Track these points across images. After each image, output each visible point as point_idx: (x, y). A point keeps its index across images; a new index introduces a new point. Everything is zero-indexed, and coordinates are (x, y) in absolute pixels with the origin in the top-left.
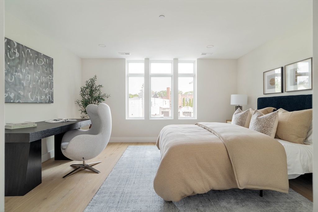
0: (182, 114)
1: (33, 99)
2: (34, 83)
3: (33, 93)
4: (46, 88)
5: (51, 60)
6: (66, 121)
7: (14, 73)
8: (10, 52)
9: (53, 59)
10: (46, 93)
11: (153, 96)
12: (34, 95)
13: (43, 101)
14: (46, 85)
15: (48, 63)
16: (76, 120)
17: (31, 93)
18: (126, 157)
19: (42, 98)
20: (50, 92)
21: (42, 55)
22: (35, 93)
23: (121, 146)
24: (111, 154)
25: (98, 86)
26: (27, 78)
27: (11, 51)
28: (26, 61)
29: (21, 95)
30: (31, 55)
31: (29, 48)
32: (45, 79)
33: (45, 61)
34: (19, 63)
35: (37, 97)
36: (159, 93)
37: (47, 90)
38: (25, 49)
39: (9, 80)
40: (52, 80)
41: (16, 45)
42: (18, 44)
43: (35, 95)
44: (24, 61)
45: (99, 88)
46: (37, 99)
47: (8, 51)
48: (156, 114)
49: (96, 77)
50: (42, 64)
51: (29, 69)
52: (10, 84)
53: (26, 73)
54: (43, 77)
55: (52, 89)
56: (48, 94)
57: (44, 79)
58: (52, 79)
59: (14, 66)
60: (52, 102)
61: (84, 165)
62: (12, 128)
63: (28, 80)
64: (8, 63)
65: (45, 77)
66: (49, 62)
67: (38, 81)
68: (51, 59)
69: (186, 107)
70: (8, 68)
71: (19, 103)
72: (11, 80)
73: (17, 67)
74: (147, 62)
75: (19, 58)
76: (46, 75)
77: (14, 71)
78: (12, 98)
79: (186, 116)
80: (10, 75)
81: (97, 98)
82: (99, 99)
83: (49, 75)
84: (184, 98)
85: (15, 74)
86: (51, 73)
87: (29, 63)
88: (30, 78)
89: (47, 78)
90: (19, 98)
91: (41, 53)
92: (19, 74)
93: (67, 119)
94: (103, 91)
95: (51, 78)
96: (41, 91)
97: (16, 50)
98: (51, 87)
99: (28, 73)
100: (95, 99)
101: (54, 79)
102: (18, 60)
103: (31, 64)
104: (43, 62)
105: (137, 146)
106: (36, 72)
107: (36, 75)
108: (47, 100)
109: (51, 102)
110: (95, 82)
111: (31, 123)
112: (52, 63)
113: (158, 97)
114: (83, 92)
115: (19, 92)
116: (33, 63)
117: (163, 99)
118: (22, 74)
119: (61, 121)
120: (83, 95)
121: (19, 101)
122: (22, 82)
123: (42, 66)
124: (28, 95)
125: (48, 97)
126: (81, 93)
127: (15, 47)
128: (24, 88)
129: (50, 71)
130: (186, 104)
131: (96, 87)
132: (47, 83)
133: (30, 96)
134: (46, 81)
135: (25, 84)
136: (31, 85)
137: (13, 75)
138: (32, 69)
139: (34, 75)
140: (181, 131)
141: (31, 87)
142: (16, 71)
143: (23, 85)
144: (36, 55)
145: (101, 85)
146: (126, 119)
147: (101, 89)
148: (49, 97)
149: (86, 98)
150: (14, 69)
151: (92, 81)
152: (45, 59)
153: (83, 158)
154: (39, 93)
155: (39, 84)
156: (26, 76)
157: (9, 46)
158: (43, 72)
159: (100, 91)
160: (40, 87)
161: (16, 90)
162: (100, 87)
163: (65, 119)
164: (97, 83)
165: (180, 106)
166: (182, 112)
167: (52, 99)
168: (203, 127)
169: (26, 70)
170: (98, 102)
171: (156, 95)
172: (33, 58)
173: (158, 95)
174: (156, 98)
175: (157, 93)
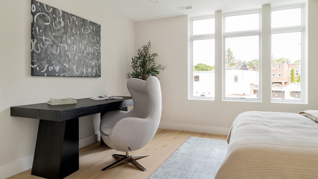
0: (289, 95)
1: (78, 73)
2: (80, 55)
3: (78, 65)
4: (92, 60)
5: (98, 27)
6: (111, 98)
7: (60, 44)
8: (56, 22)
9: (100, 26)
10: (92, 65)
11: (241, 67)
12: (79, 68)
13: (89, 75)
14: (93, 57)
15: (94, 30)
16: (122, 98)
17: (76, 65)
18: (182, 152)
19: (88, 71)
20: (97, 64)
21: (88, 22)
22: (80, 65)
23: (179, 136)
24: (164, 146)
25: (152, 55)
26: (73, 48)
27: (57, 20)
28: (72, 30)
29: (66, 68)
30: (77, 23)
31: (74, 16)
32: (92, 49)
33: (91, 29)
34: (64, 33)
35: (83, 70)
36: (251, 63)
37: (93, 61)
38: (70, 16)
39: (54, 52)
40: (99, 50)
41: (61, 13)
42: (63, 12)
43: (81, 68)
44: (69, 31)
45: (153, 57)
46: (83, 72)
47: (54, 20)
48: (244, 94)
49: (150, 44)
50: (88, 32)
51: (74, 39)
52: (55, 56)
53: (71, 43)
54: (90, 47)
55: (99, 61)
56: (95, 67)
57: (90, 50)
58: (100, 48)
59: (59, 37)
60: (100, 76)
61: (128, 157)
62: (52, 104)
63: (74, 52)
64: (54, 34)
65: (92, 47)
66: (96, 29)
67: (84, 52)
68: (98, 25)
69: (297, 83)
70: (54, 38)
71: (64, 76)
72: (56, 51)
73: (62, 37)
74: (219, 15)
75: (64, 27)
76: (92, 45)
77: (59, 41)
78: (57, 71)
79: (296, 98)
80: (55, 46)
81: (150, 70)
82: (154, 71)
83: (96, 45)
84: (293, 70)
85: (60, 46)
86: (99, 42)
87: (75, 32)
88: (76, 49)
89: (94, 48)
90: (64, 71)
91: (87, 20)
92: (64, 45)
93: (113, 97)
95: (98, 48)
96: (87, 63)
97: (61, 18)
98: (98, 57)
99: (74, 43)
100: (148, 71)
101: (101, 48)
102: (63, 30)
103: (76, 34)
104: (90, 30)
105: (202, 138)
106: (82, 42)
107: (82, 45)
108: (94, 74)
109: (98, 75)
110: (149, 50)
111: (71, 99)
112: (99, 30)
113: (247, 69)
114: (135, 63)
115: (64, 64)
116: (78, 32)
117: (255, 72)
118: (67, 45)
119: (105, 98)
120: (134, 67)
121: (64, 74)
122: (67, 53)
123: (88, 34)
124: (74, 68)
125: (94, 70)
126: (132, 64)
127: (60, 16)
128: (69, 61)
129: (97, 40)
130: (296, 79)
131: (150, 57)
132: (94, 54)
133: (76, 69)
134: (92, 51)
135: (70, 56)
136: (76, 57)
137: (58, 46)
138: (78, 38)
139: (80, 45)
140: (265, 123)
141: (76, 59)
142: (61, 42)
143: (68, 57)
144: (82, 23)
145: (156, 54)
146: (189, 99)
147: (156, 58)
148: (96, 70)
149: (139, 70)
150: (59, 40)
151: (146, 48)
152: (91, 26)
153: (129, 148)
154: (84, 65)
155: (85, 55)
156: (72, 47)
157: (54, 16)
158: (90, 41)
159: (154, 62)
160: (86, 58)
161: (61, 63)
162: (155, 56)
163: (110, 96)
164: (151, 52)
165: (286, 83)
166: (290, 92)
167: (100, 72)
168: (314, 119)
169: (72, 40)
171: (245, 65)
172: (79, 26)
173: (248, 66)
174: (244, 71)
175: (247, 62)
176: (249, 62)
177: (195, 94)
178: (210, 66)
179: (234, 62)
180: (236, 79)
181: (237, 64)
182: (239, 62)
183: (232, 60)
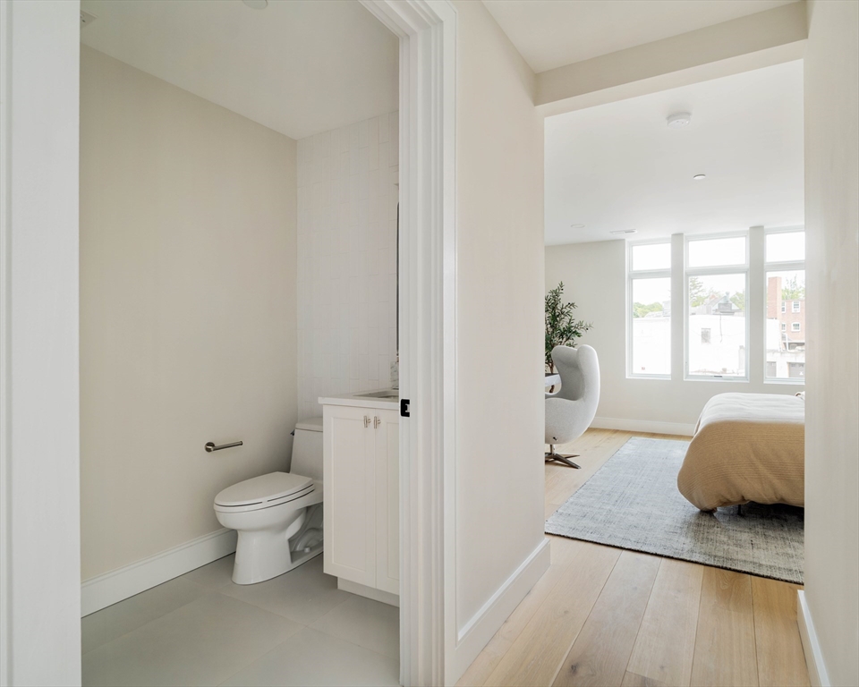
11: (716, 307)
18: (626, 453)
25: (567, 306)
45: (569, 309)
49: (561, 287)
61: (553, 453)
74: (678, 240)
81: (565, 330)
82: (569, 333)
94: (578, 316)
100: (562, 333)
110: (561, 296)
113: (732, 313)
131: (562, 309)
145: (573, 304)
146: (627, 377)
147: (573, 311)
151: (556, 294)
153: (554, 438)
159: (571, 316)
162: (571, 307)
164: (564, 300)
170: (567, 340)
171: (727, 303)
173: (733, 305)
174: (724, 317)
175: (731, 296)
176: (737, 294)
177: (637, 370)
178: (642, 304)
179: (699, 294)
180: (705, 336)
181: (707, 300)
182: (713, 296)
183: (696, 291)
